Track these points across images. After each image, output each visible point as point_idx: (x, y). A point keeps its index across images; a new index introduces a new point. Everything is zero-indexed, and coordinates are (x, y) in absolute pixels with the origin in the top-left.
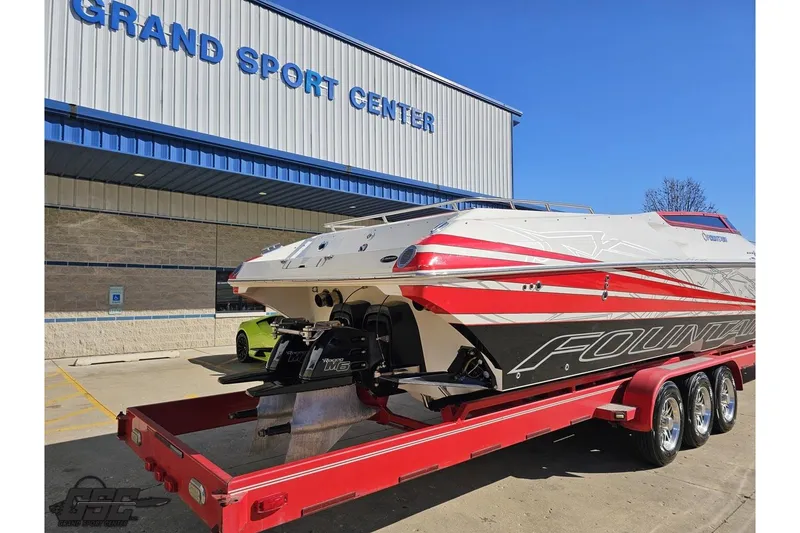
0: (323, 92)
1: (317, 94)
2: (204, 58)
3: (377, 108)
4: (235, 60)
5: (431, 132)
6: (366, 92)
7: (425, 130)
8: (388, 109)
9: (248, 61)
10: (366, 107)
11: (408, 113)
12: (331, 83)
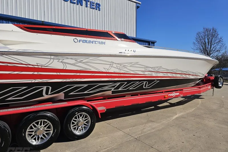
7: (96, 10)
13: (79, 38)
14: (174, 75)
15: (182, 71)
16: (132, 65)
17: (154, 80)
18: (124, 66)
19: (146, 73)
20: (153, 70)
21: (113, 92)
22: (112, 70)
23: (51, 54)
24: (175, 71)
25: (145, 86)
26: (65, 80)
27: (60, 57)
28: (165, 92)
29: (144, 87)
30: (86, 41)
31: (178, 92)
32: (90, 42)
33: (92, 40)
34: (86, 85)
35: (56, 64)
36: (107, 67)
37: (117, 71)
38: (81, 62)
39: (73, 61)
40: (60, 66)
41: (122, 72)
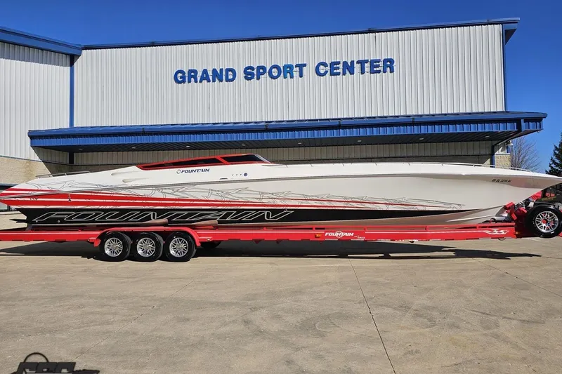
0: (296, 74)
1: (292, 77)
2: (228, 80)
3: (338, 71)
4: (243, 75)
5: (392, 71)
6: (328, 63)
7: (385, 72)
8: (349, 68)
9: (249, 74)
10: (329, 73)
11: (367, 65)
12: (301, 66)
13: (182, 169)
14: (326, 204)
15: (345, 198)
16: (239, 191)
17: (283, 210)
18: (227, 193)
19: (264, 201)
20: (275, 197)
21: (219, 222)
22: (212, 198)
23: (152, 186)
24: (325, 198)
25: (268, 217)
26: (166, 208)
27: (159, 188)
28: (316, 229)
29: (266, 218)
30: (188, 171)
31: (351, 232)
32: (192, 171)
33: (194, 168)
34: (186, 213)
35: (158, 195)
36: (206, 194)
37: (220, 198)
38: (177, 191)
39: (170, 191)
40: (161, 196)
41: (226, 199)
